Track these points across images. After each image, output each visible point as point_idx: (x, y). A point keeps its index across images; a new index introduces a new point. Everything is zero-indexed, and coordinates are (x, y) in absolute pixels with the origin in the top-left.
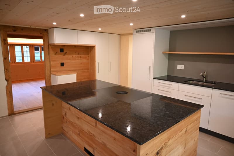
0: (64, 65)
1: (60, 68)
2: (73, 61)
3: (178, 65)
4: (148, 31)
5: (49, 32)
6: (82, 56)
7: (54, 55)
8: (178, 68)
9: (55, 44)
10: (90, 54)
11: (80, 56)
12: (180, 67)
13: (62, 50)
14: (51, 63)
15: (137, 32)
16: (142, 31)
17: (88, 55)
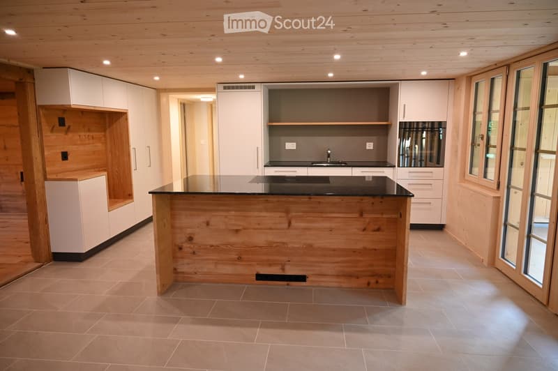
0: (69, 157)
1: (60, 165)
2: (81, 148)
3: (287, 144)
4: (249, 88)
5: (36, 76)
6: (94, 134)
7: (49, 134)
8: (287, 148)
9: (72, 107)
10: (108, 131)
11: (91, 134)
12: (290, 146)
13: (62, 122)
14: (46, 153)
15: (225, 88)
16: (233, 88)
17: (103, 133)
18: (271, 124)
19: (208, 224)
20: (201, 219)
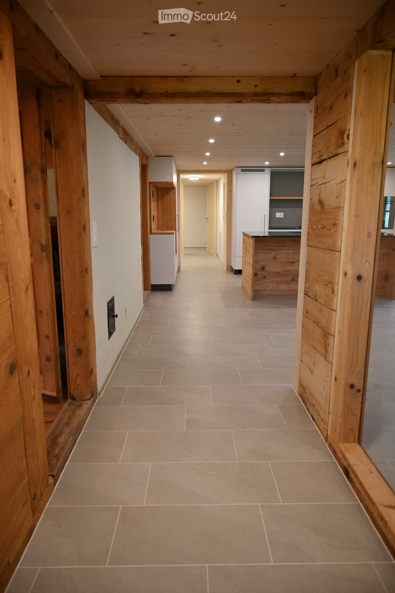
0: (154, 219)
4: (261, 171)
8: (277, 216)
15: (242, 171)
18: (272, 198)
19: (275, 258)
20: (271, 255)
